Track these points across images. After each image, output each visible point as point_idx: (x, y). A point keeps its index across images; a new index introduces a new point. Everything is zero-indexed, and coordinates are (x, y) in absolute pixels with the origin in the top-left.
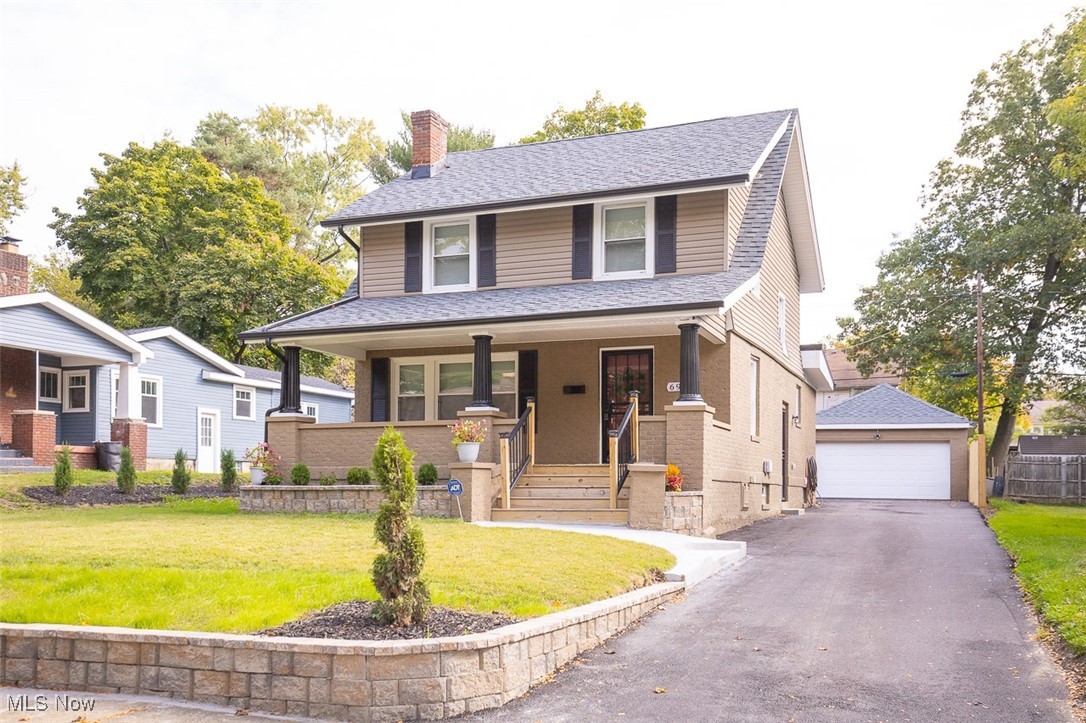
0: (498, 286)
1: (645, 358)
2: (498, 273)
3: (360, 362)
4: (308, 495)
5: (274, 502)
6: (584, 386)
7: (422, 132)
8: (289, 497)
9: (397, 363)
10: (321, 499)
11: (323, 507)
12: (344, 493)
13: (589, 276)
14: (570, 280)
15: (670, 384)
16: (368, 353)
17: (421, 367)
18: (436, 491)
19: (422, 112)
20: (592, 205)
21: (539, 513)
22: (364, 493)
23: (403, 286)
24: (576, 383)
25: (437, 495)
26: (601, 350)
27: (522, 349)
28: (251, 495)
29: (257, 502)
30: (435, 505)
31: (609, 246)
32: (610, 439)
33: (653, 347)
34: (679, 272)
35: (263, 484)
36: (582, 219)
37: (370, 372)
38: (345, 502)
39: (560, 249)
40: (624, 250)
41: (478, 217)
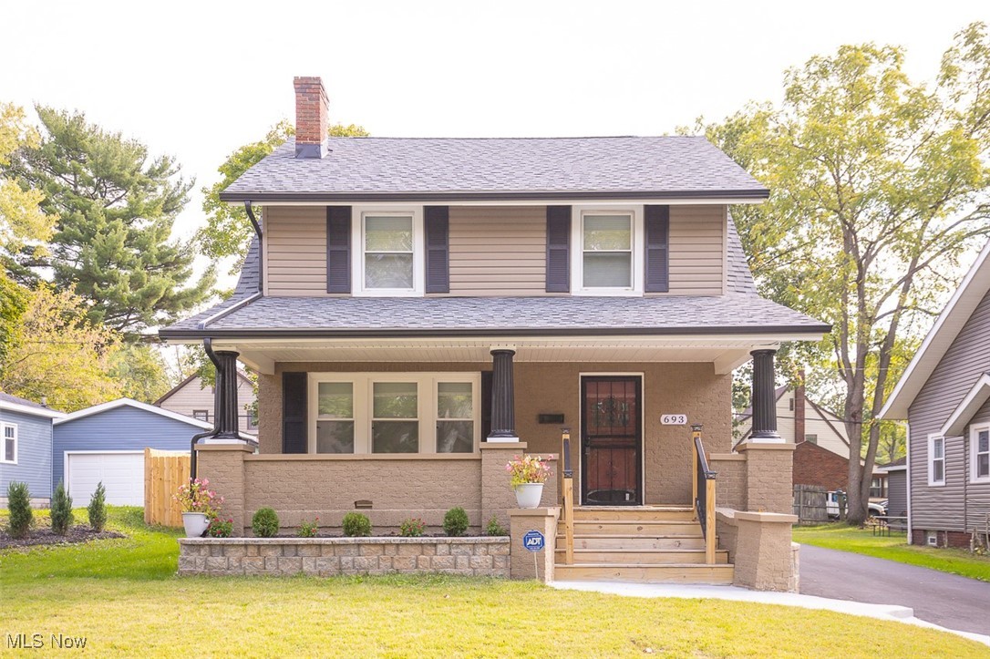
0: (452, 293)
1: (630, 386)
2: (452, 278)
3: (266, 376)
4: (305, 551)
5: (247, 561)
6: (563, 416)
7: (309, 102)
8: (270, 553)
9: (315, 379)
10: (325, 557)
11: (329, 567)
12: (362, 548)
13: (567, 289)
14: (543, 293)
15: (663, 417)
16: (278, 365)
17: (348, 387)
18: (492, 544)
19: (310, 78)
20: (570, 207)
21: (617, 571)
22: (393, 548)
23: (325, 285)
24: (552, 411)
25: (493, 550)
26: (581, 374)
27: (484, 369)
28: (202, 552)
29: (218, 560)
30: (490, 562)
31: (589, 258)
32: (708, 481)
33: (642, 374)
34: (671, 292)
35: (204, 534)
36: (557, 223)
37: (280, 389)
38: (363, 560)
39: (532, 257)
40: (609, 263)
41: (425, 207)
